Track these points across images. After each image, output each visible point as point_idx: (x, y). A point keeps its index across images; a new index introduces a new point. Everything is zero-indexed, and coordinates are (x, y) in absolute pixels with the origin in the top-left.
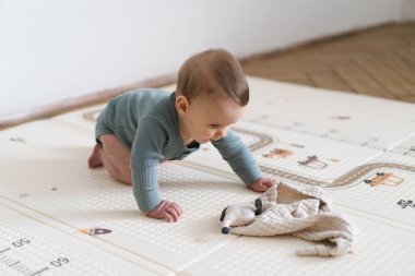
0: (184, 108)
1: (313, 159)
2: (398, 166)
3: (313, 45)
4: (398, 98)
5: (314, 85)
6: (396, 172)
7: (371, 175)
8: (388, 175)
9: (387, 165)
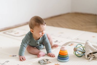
0: (33, 32)
1: (57, 41)
2: (75, 42)
3: (52, 18)
4: (72, 29)
5: (54, 26)
6: (75, 43)
7: (70, 44)
8: (73, 44)
9: (73, 42)
